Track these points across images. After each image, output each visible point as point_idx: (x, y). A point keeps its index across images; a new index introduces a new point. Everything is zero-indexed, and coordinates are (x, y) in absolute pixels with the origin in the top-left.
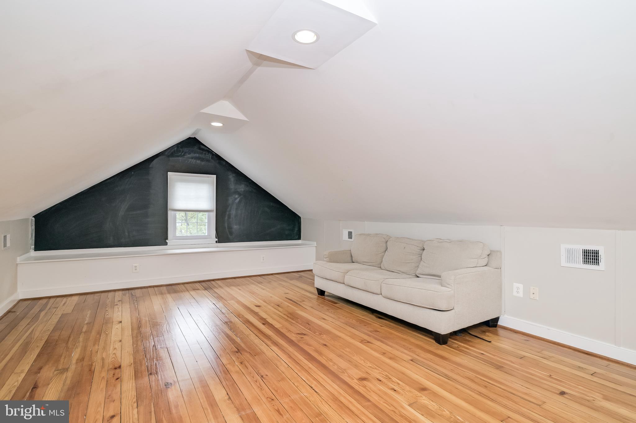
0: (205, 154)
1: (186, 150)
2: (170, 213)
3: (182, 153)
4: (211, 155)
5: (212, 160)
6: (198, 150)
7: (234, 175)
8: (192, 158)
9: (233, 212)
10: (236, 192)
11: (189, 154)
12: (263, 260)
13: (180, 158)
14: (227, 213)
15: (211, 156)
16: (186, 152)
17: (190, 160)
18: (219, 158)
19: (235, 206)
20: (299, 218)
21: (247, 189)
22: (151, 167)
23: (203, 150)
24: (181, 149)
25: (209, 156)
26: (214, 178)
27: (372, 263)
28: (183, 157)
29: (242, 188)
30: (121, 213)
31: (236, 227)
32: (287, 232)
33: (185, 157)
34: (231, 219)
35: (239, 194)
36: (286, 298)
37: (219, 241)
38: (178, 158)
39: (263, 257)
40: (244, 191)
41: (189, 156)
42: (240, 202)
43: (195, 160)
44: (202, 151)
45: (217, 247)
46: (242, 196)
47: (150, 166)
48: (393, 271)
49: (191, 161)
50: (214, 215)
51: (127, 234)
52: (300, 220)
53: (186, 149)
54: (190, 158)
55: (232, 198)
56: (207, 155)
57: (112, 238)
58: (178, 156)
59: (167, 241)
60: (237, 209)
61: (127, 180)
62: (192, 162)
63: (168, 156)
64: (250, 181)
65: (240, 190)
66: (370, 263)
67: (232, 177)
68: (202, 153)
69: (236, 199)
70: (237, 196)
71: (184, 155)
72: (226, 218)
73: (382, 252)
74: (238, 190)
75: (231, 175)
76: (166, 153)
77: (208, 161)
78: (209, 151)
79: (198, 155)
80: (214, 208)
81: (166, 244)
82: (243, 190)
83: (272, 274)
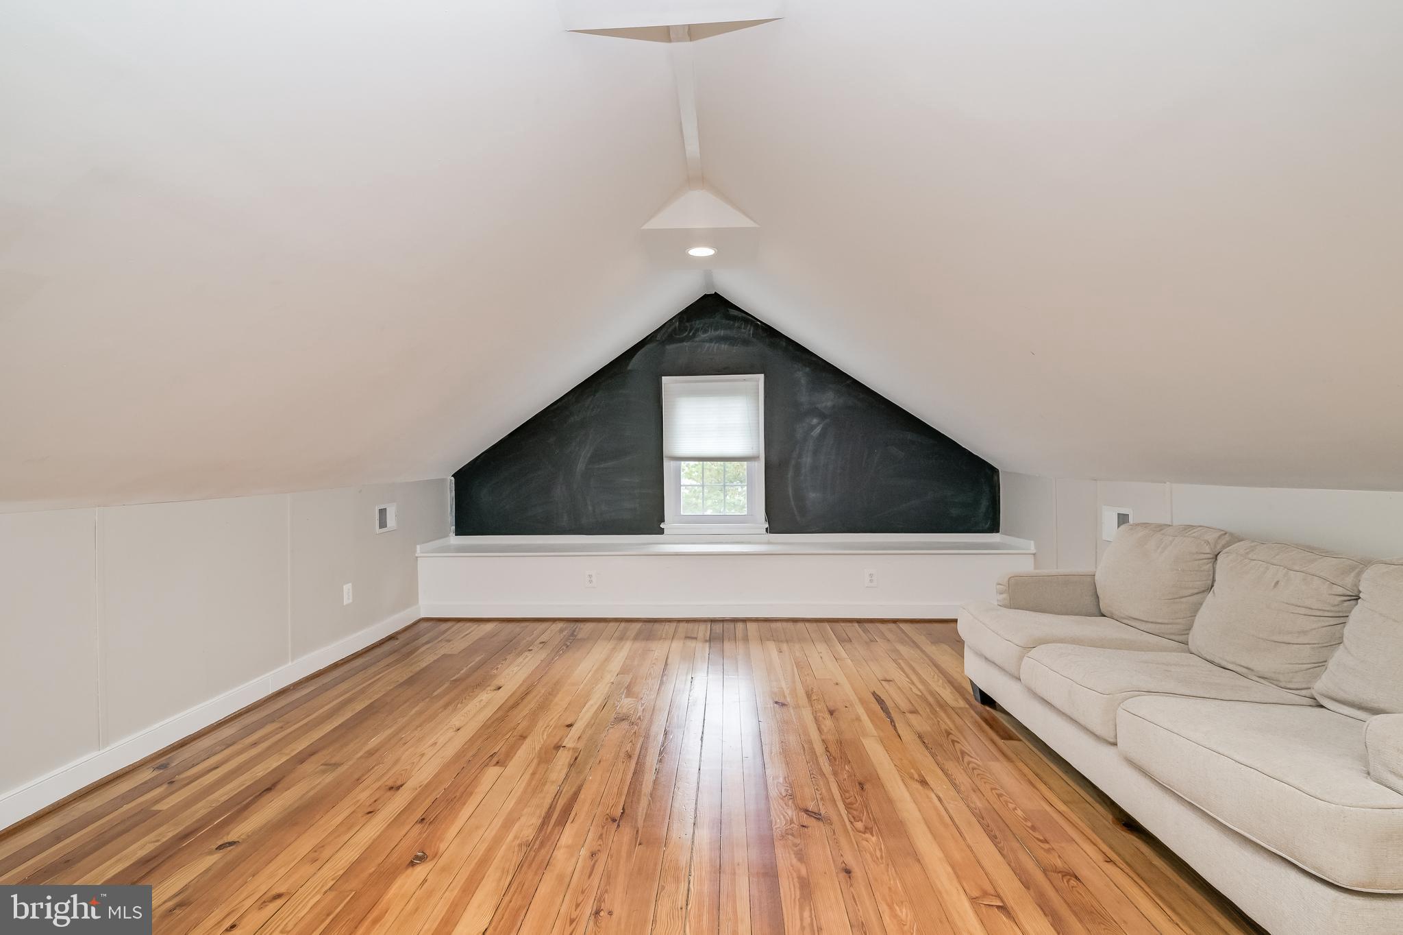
0: (739, 328)
1: (698, 324)
2: (668, 466)
3: (689, 333)
4: (752, 329)
5: (754, 340)
6: (724, 321)
7: (808, 369)
8: (711, 340)
9: (807, 460)
10: (814, 411)
11: (705, 331)
12: (871, 581)
13: (685, 344)
14: (793, 462)
15: (751, 332)
16: (697, 330)
17: (707, 345)
18: (769, 333)
19: (810, 445)
20: (994, 471)
21: (841, 401)
22: (630, 370)
23: (735, 318)
24: (688, 324)
25: (748, 331)
26: (758, 381)
27: (1158, 626)
28: (693, 341)
29: (828, 399)
30: (581, 466)
31: (814, 495)
32: (954, 512)
33: (697, 339)
34: (802, 478)
35: (822, 416)
36: (874, 694)
37: (772, 529)
38: (681, 344)
39: (871, 575)
40: (834, 407)
41: (705, 335)
42: (823, 435)
43: (717, 344)
44: (732, 322)
45: (769, 543)
46: (827, 421)
47: (629, 368)
48: (1224, 664)
49: (709, 348)
50: (760, 466)
51: (590, 508)
52: (996, 478)
53: (698, 322)
54: (708, 342)
55: (804, 424)
56: (743, 330)
57: (565, 518)
58: (682, 341)
59: (662, 526)
60: (816, 453)
61: (590, 399)
62: (710, 350)
63: (663, 343)
64: (848, 382)
65: (824, 405)
66: (1150, 625)
67: (802, 375)
68: (730, 328)
69: (813, 428)
70: (815, 421)
71: (694, 335)
72: (790, 474)
73: (1196, 591)
74: (819, 406)
75: (799, 370)
76: (659, 337)
77: (746, 342)
78: (748, 319)
79: (722, 331)
80: (759, 451)
81: (661, 532)
82: (829, 404)
83: (895, 621)
